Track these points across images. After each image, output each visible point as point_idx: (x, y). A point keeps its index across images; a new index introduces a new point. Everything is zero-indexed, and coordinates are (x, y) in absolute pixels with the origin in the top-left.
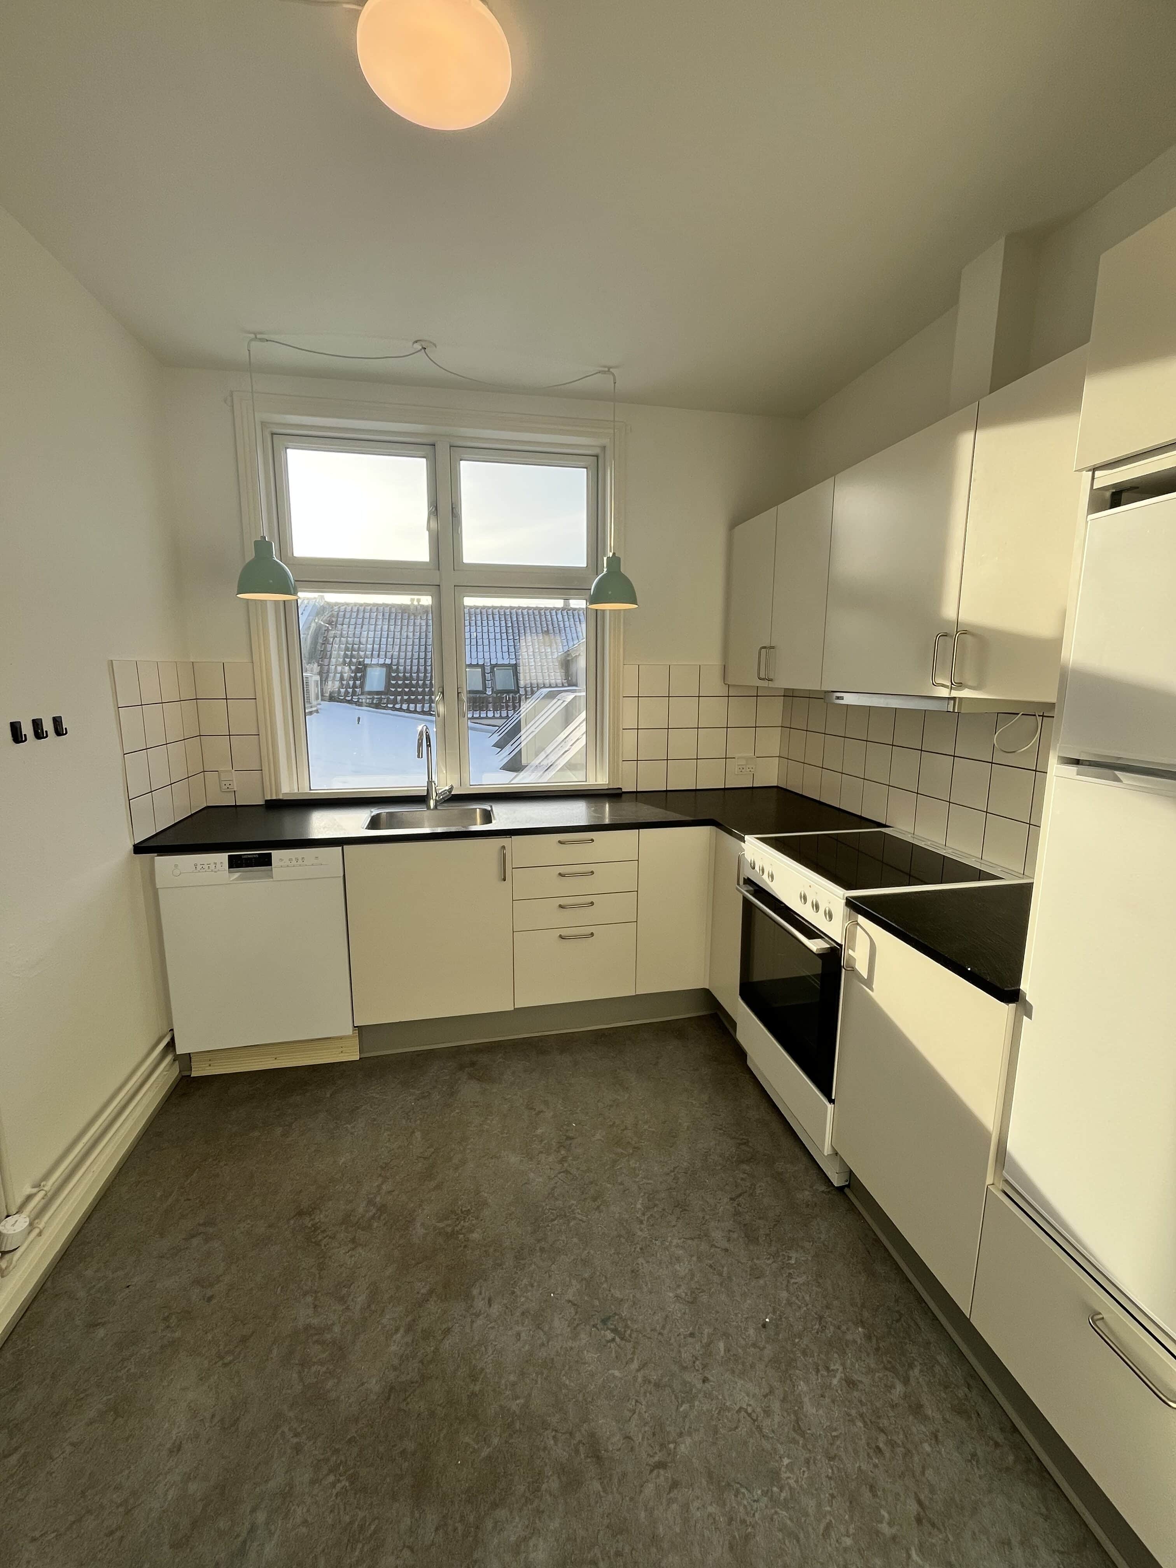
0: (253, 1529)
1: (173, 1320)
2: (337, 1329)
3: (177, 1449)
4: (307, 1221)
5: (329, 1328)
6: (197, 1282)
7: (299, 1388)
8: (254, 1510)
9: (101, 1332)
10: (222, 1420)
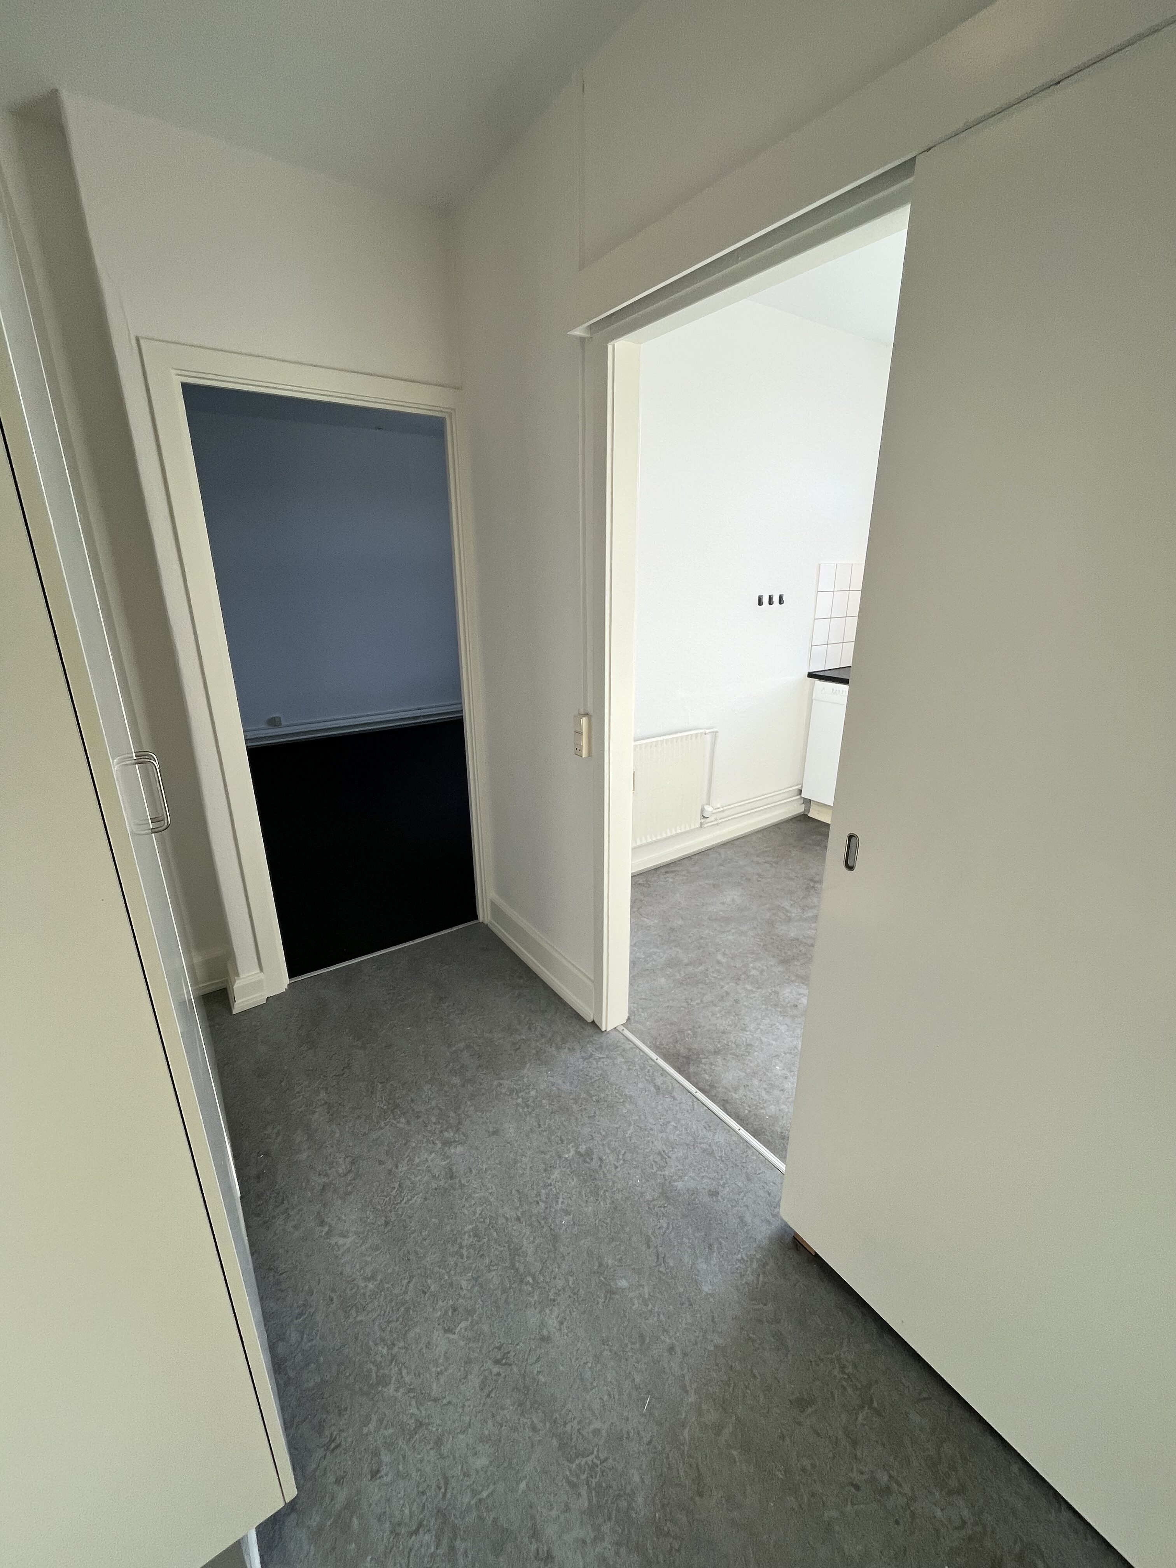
0: (729, 931)
1: (744, 878)
2: (793, 915)
3: (723, 904)
4: (812, 884)
5: (791, 913)
6: (759, 875)
7: (768, 918)
8: (732, 928)
9: (722, 868)
10: (739, 908)
